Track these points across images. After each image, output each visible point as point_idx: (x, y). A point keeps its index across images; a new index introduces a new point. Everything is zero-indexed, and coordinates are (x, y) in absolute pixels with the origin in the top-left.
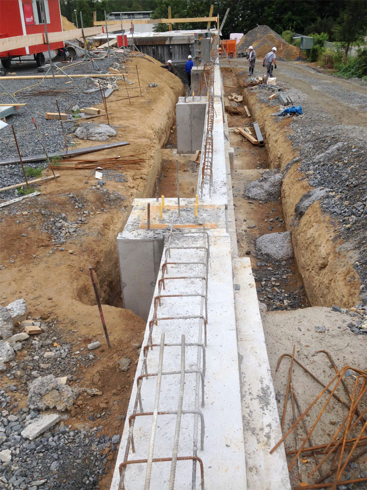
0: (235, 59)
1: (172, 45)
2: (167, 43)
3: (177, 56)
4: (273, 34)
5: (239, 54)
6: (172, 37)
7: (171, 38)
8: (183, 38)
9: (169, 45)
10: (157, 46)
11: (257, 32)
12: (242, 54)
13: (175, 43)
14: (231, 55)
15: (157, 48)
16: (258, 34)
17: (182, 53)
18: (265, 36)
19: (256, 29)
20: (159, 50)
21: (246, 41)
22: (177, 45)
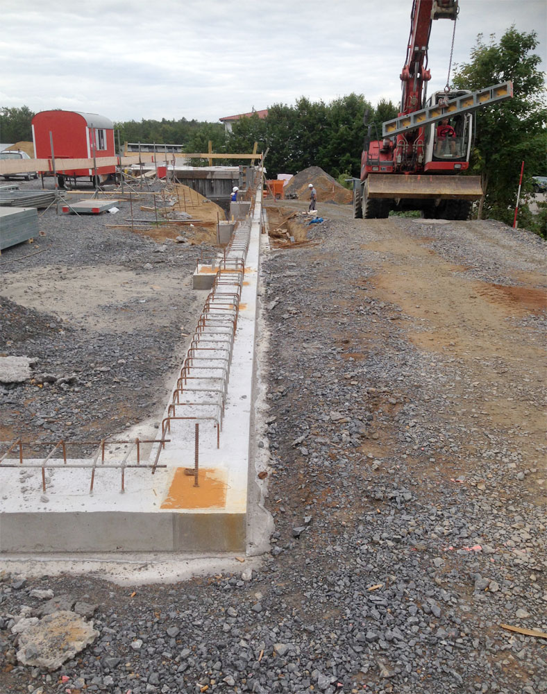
0: (283, 201)
1: (214, 179)
2: (208, 177)
3: (219, 191)
4: (325, 176)
5: (288, 196)
6: (214, 171)
7: (212, 173)
8: (225, 173)
9: (210, 180)
10: (198, 179)
11: (308, 173)
12: (291, 195)
13: (217, 178)
14: (278, 196)
15: (198, 182)
16: (309, 176)
17: (224, 188)
18: (317, 178)
19: (306, 171)
20: (200, 184)
21: (295, 182)
22: (219, 179)
